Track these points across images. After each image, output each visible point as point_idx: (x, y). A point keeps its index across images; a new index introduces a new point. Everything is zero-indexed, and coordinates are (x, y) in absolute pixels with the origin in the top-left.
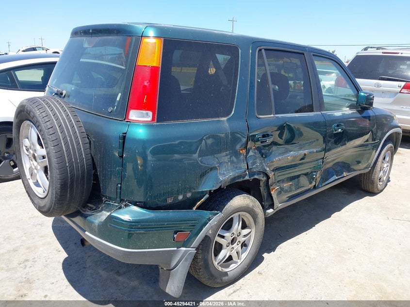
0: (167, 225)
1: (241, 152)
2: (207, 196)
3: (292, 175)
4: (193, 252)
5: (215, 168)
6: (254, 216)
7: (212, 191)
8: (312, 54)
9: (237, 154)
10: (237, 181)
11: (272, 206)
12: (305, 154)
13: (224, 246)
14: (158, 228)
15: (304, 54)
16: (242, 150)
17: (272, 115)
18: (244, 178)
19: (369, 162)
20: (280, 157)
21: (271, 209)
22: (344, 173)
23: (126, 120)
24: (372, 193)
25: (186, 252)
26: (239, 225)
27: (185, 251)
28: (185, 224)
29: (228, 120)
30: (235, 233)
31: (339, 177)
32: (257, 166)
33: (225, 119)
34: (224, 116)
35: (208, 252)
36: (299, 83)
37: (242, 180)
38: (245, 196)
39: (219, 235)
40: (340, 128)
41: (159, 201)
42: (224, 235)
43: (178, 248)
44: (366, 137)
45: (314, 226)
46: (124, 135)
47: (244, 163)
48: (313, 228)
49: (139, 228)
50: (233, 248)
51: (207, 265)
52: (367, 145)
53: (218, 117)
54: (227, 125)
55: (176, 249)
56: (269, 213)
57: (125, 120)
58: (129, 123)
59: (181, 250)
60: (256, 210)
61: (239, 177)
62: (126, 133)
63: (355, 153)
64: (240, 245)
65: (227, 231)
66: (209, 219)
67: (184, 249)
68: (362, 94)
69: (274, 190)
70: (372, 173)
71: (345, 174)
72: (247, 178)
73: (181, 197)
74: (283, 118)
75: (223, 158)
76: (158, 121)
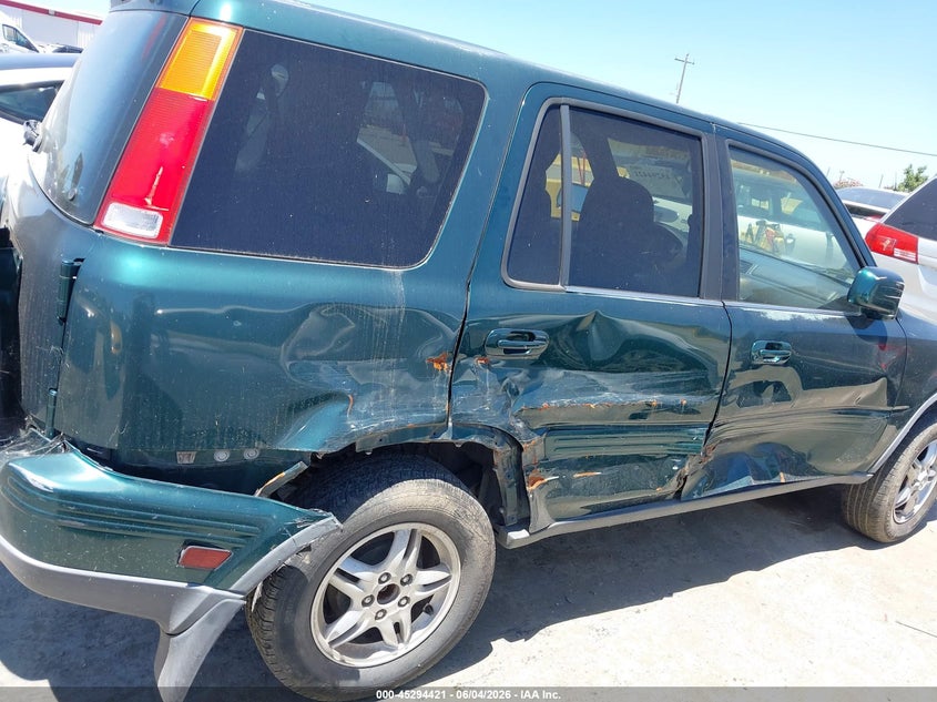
0: (158, 519)
1: (435, 366)
2: (301, 466)
3: (603, 452)
4: (237, 604)
5: (340, 397)
6: (462, 542)
7: (320, 457)
8: (728, 141)
9: (423, 372)
10: (411, 440)
11: (524, 523)
12: (649, 405)
13: (357, 602)
14: (131, 523)
15: (700, 139)
16: (440, 362)
17: (559, 286)
18: (436, 435)
19: (869, 458)
20: (566, 401)
21: (524, 531)
22: (781, 474)
23: (95, 227)
24: (871, 542)
25: (212, 599)
26: (406, 555)
27: (212, 597)
28: (216, 527)
29: (404, 275)
30: (393, 575)
31: (764, 482)
32: (481, 411)
33: (399, 271)
34: (398, 264)
35: (295, 610)
36: (773, 226)
37: (427, 440)
38: (435, 484)
39: (340, 573)
40: (776, 354)
41: (151, 453)
42: (357, 575)
43: (192, 583)
44: (865, 391)
45: (671, 595)
46: (76, 264)
47: (441, 398)
48: (665, 599)
49: (72, 514)
50: (384, 611)
51: (290, 641)
52: (867, 413)
53: (378, 262)
54: (399, 288)
55: (184, 585)
56: (513, 541)
57: (92, 225)
58: (99, 235)
59: (199, 591)
60: (467, 527)
61: (419, 431)
62: (82, 260)
63: (821, 428)
64: (408, 607)
65: (365, 566)
66: (294, 529)
67: (207, 590)
68: (870, 275)
69: (539, 483)
70: (877, 490)
71: (782, 478)
72: (446, 437)
73: (222, 456)
74: (588, 297)
75: (374, 373)
76: (175, 243)
